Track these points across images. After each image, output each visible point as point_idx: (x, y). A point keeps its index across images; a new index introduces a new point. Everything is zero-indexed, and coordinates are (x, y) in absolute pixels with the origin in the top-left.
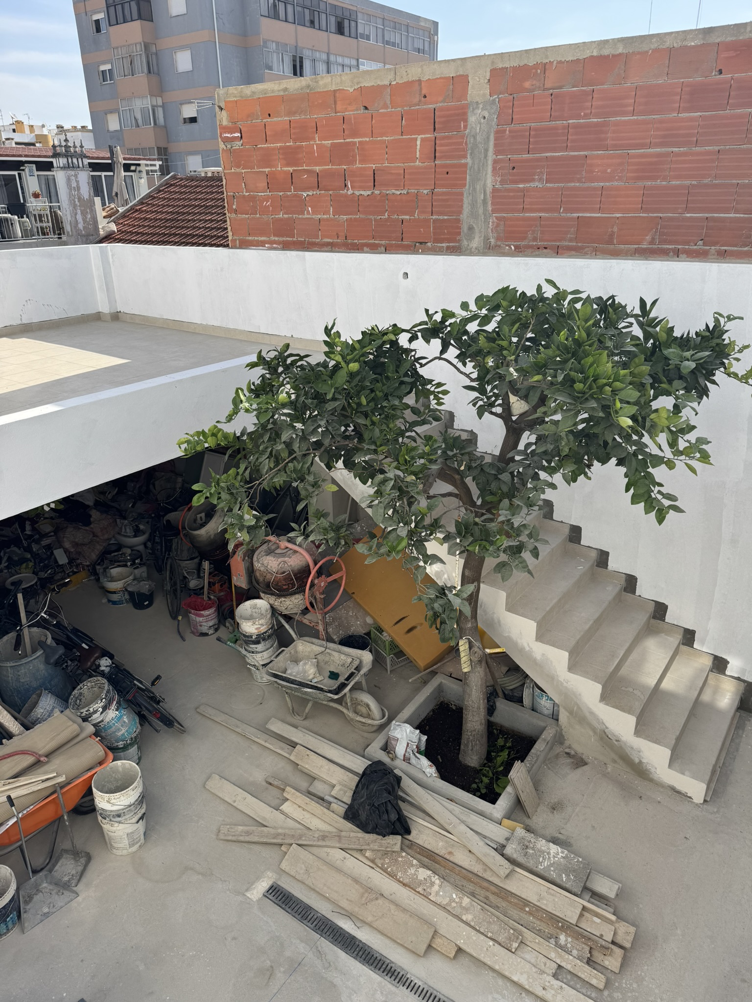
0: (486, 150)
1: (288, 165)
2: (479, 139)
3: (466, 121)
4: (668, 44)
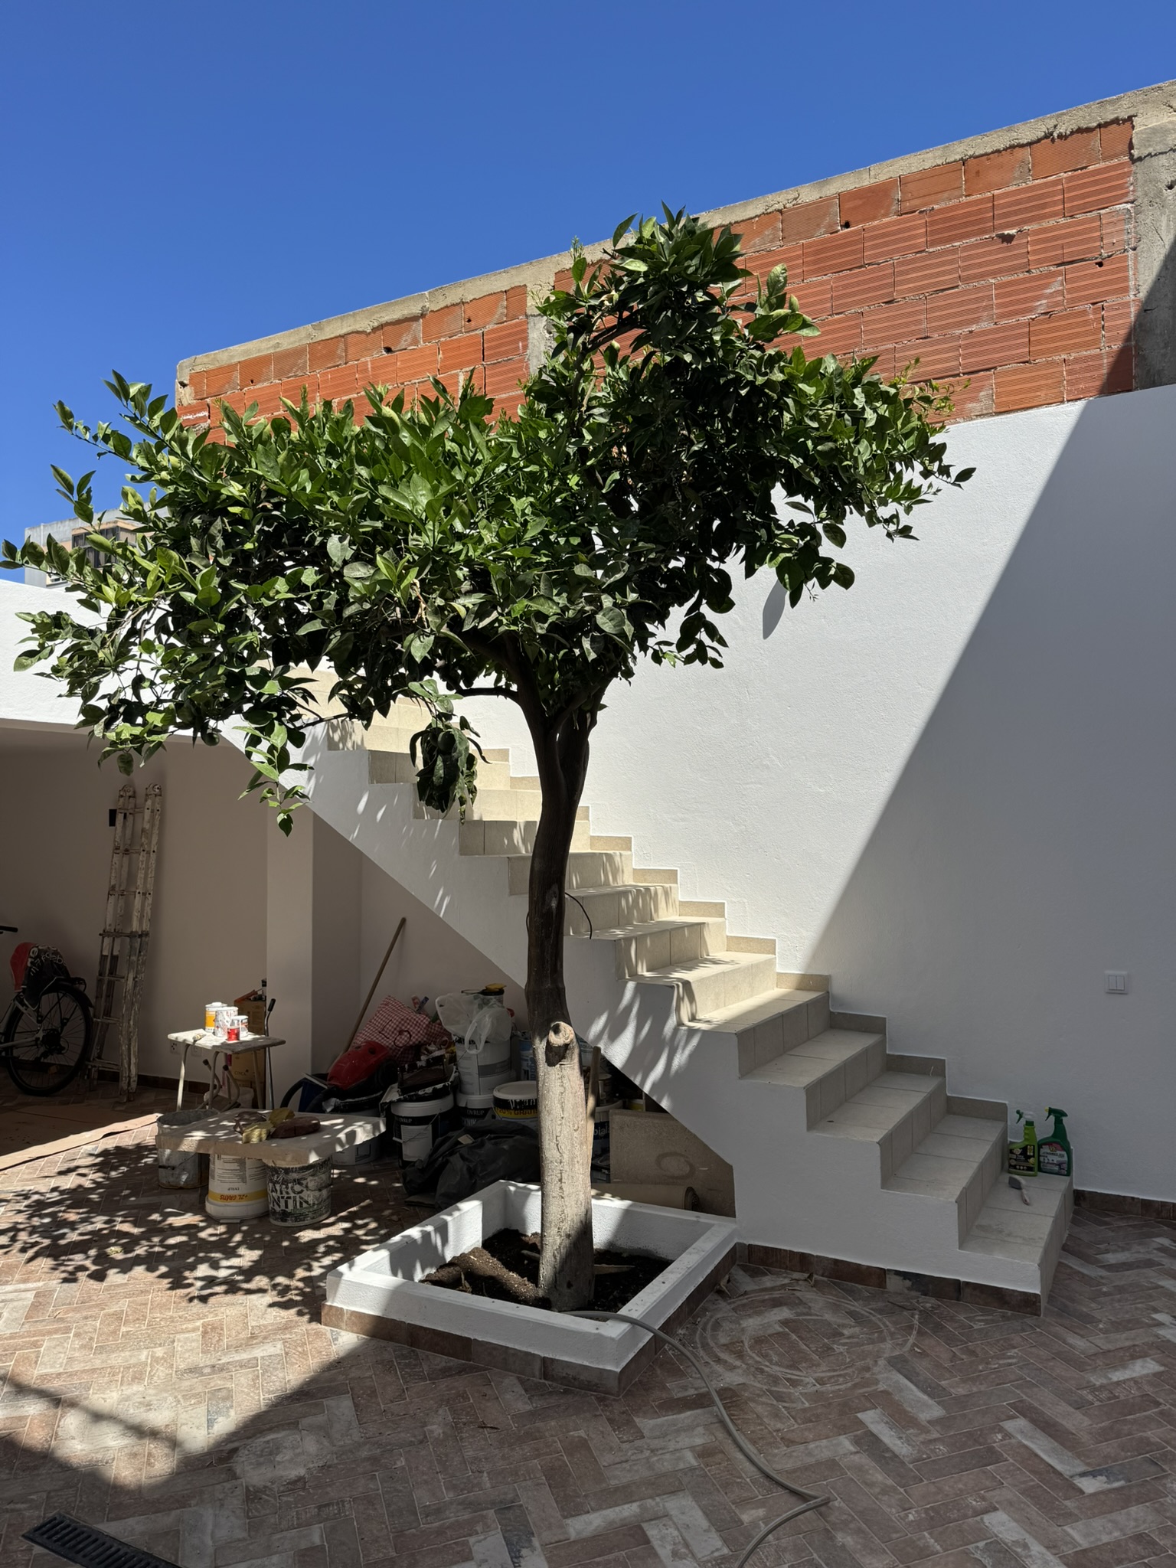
3: (525, 340)
4: (777, 207)
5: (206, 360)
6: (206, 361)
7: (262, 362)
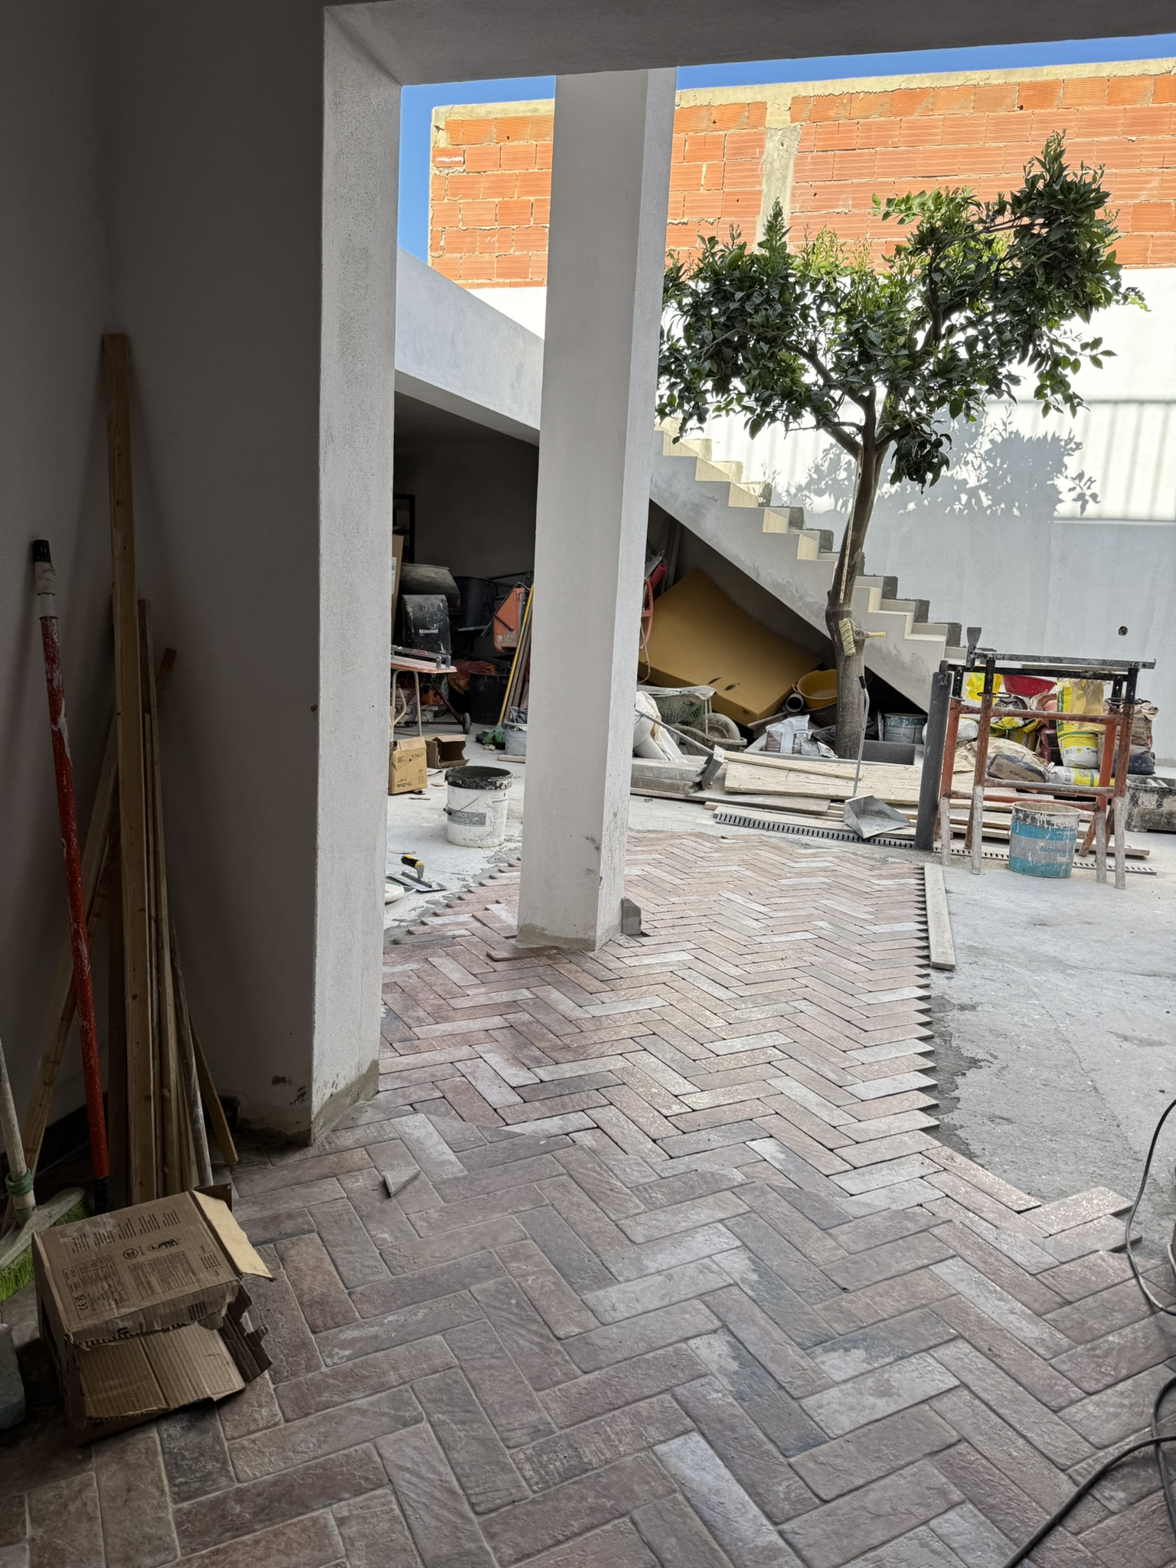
0: (785, 177)
1: (527, 193)
2: (777, 165)
3: (762, 147)
4: (973, 82)
5: (463, 111)
6: (461, 111)
7: (522, 121)
